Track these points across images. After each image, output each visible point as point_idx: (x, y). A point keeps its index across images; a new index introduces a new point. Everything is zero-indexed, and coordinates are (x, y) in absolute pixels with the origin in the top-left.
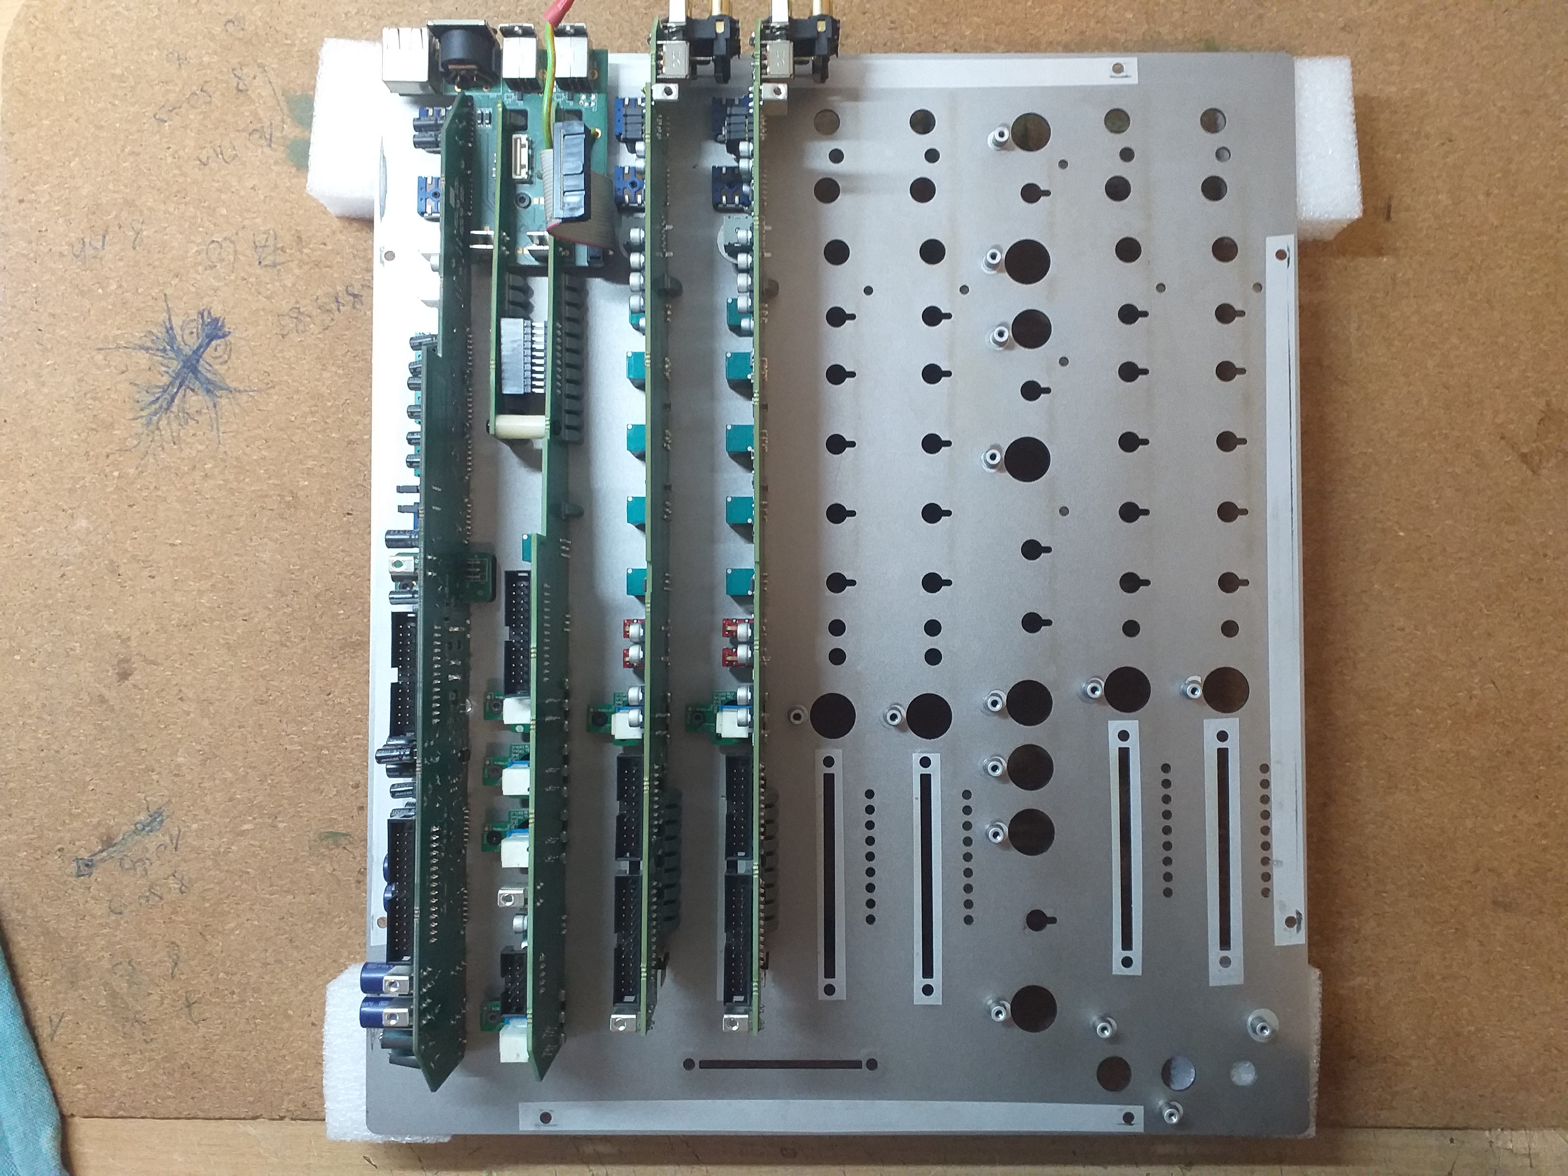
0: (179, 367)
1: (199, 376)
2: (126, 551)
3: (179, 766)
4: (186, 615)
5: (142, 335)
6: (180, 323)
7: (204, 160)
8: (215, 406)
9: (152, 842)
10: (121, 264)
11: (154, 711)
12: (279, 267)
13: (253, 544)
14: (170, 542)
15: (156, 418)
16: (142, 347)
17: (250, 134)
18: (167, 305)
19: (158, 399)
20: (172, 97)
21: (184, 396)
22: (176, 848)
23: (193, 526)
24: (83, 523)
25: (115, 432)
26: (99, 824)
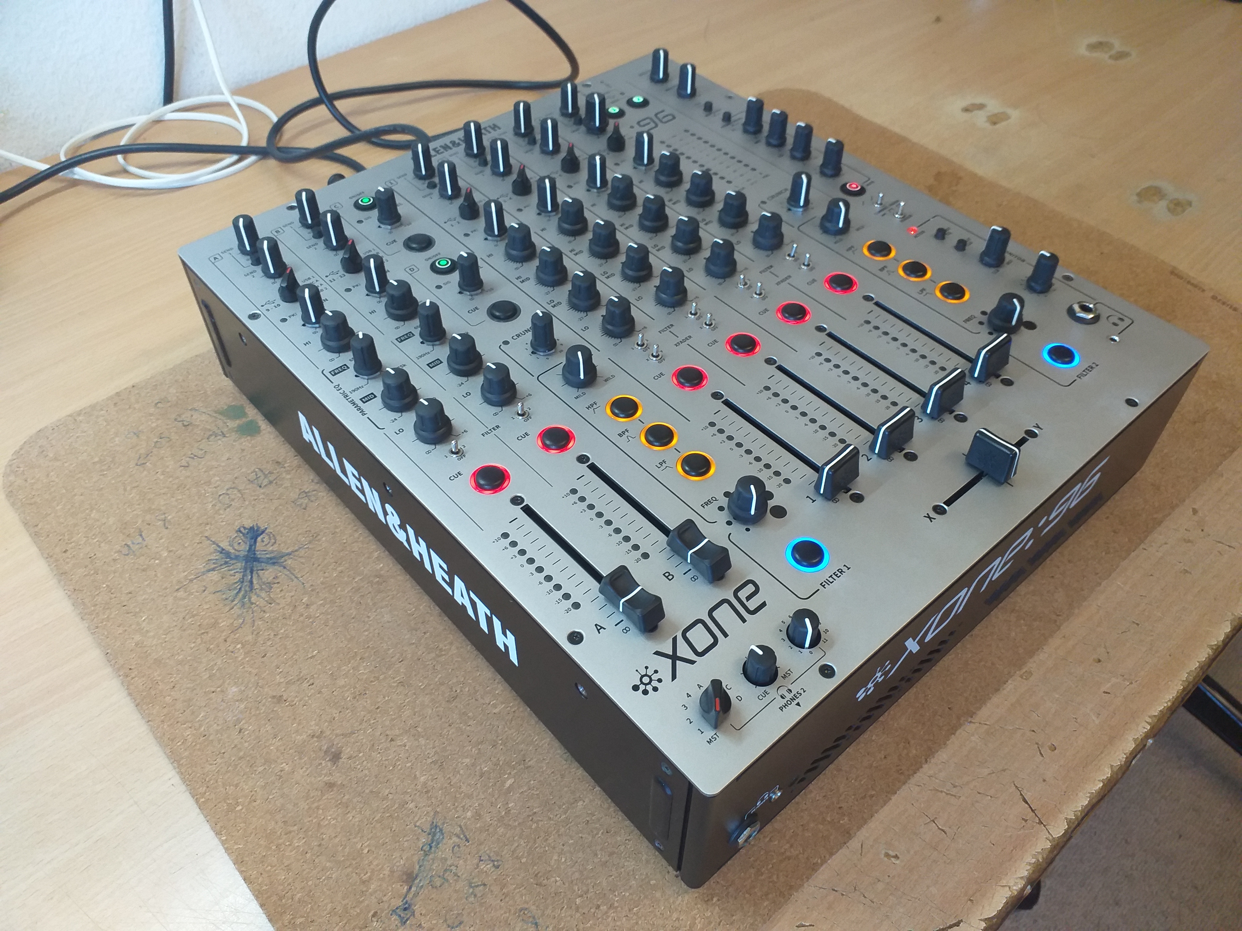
1: (261, 560)
2: (280, 683)
3: (425, 784)
4: (355, 688)
5: (204, 565)
7: (187, 465)
9: (445, 850)
10: (162, 541)
11: (376, 763)
12: (274, 482)
13: (371, 619)
14: (309, 656)
16: (209, 571)
17: (208, 439)
18: (211, 541)
20: (143, 451)
21: (258, 576)
22: (467, 840)
23: (319, 637)
24: (234, 690)
25: (222, 625)
26: (392, 872)
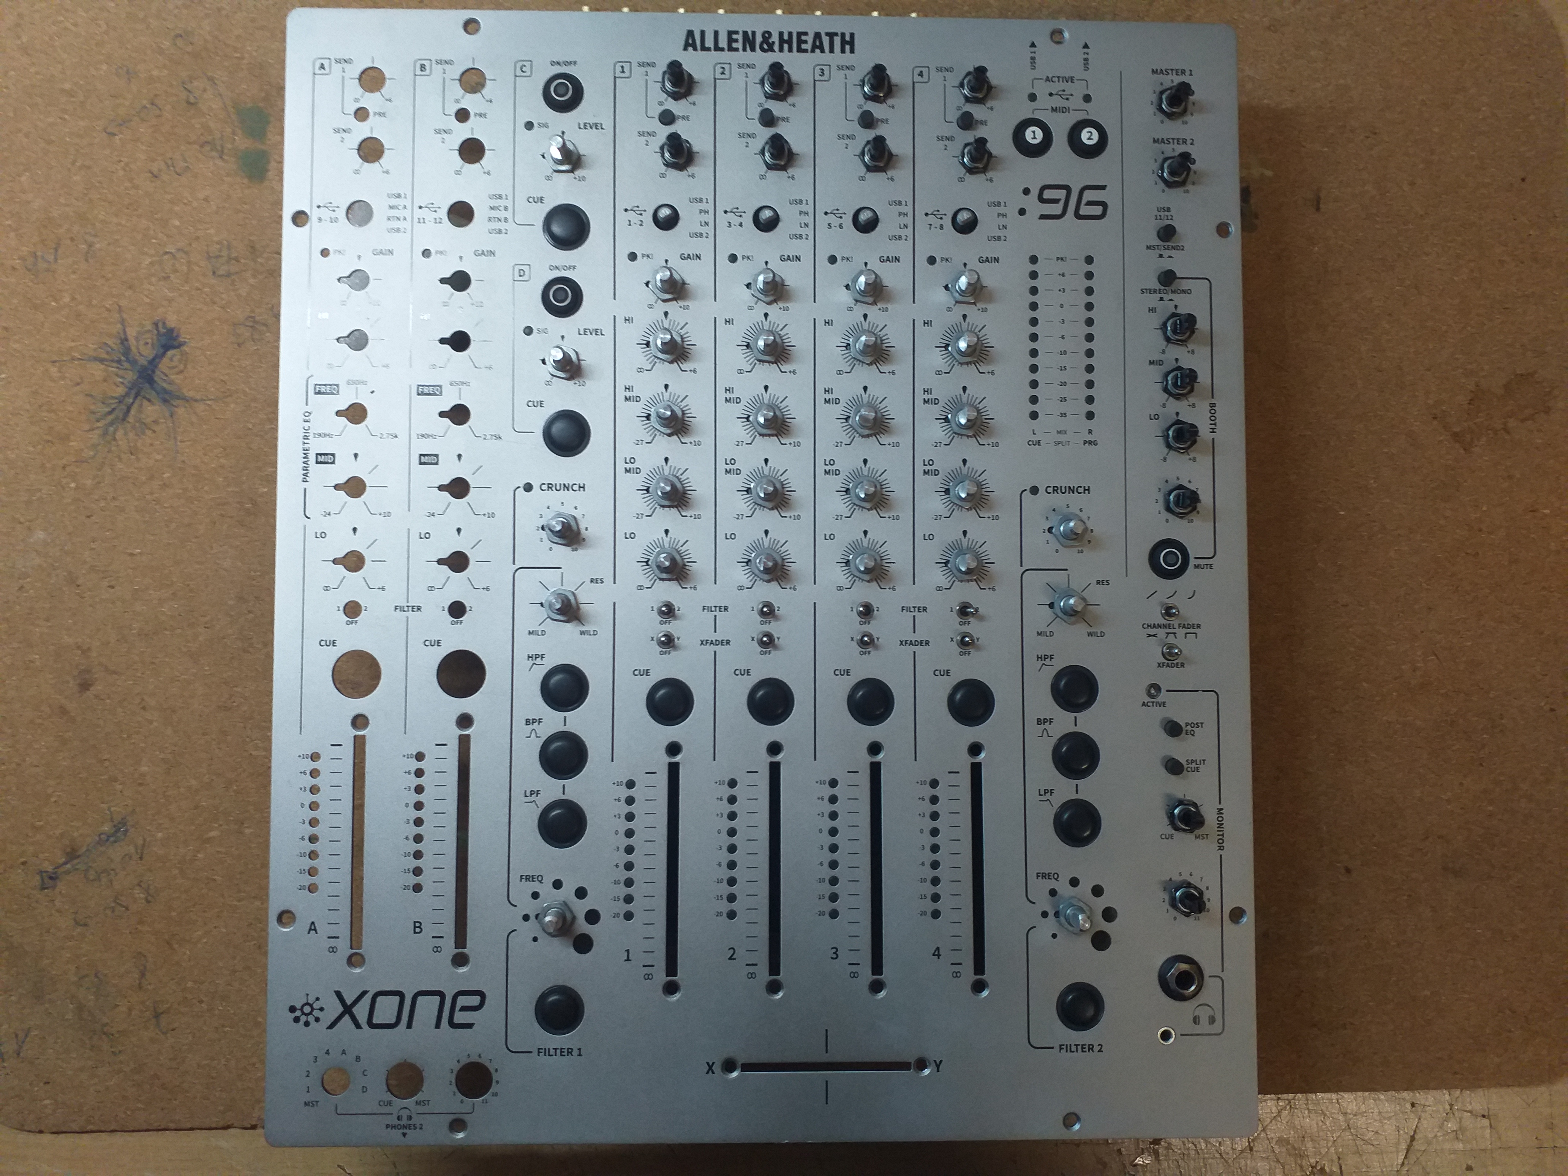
0: (135, 378)
1: (155, 385)
2: (85, 562)
3: (143, 775)
4: (147, 623)
5: (97, 346)
6: (134, 334)
7: (156, 172)
8: (172, 416)
9: (117, 852)
10: (73, 276)
11: (116, 720)
12: (233, 277)
13: (212, 552)
14: (129, 551)
15: (111, 429)
16: (97, 359)
17: (202, 146)
18: (122, 317)
19: (114, 409)
20: (122, 111)
21: (141, 406)
22: (141, 858)
23: (153, 535)
24: (40, 535)
25: (71, 444)
26: (62, 835)
